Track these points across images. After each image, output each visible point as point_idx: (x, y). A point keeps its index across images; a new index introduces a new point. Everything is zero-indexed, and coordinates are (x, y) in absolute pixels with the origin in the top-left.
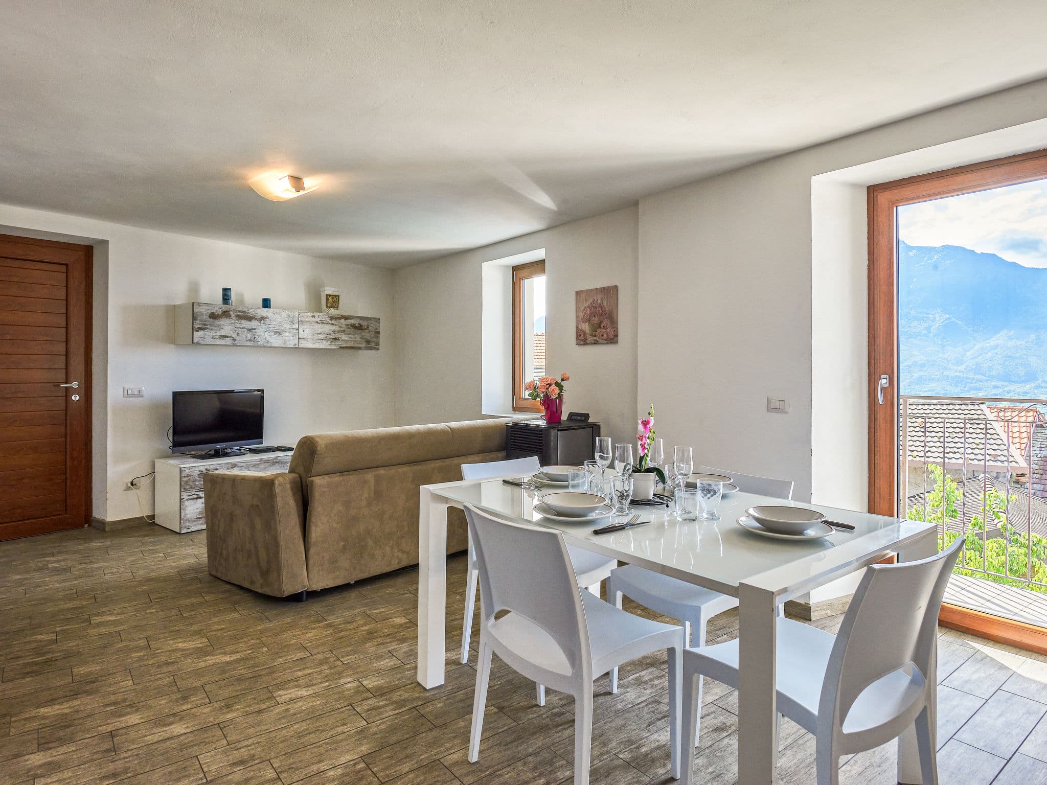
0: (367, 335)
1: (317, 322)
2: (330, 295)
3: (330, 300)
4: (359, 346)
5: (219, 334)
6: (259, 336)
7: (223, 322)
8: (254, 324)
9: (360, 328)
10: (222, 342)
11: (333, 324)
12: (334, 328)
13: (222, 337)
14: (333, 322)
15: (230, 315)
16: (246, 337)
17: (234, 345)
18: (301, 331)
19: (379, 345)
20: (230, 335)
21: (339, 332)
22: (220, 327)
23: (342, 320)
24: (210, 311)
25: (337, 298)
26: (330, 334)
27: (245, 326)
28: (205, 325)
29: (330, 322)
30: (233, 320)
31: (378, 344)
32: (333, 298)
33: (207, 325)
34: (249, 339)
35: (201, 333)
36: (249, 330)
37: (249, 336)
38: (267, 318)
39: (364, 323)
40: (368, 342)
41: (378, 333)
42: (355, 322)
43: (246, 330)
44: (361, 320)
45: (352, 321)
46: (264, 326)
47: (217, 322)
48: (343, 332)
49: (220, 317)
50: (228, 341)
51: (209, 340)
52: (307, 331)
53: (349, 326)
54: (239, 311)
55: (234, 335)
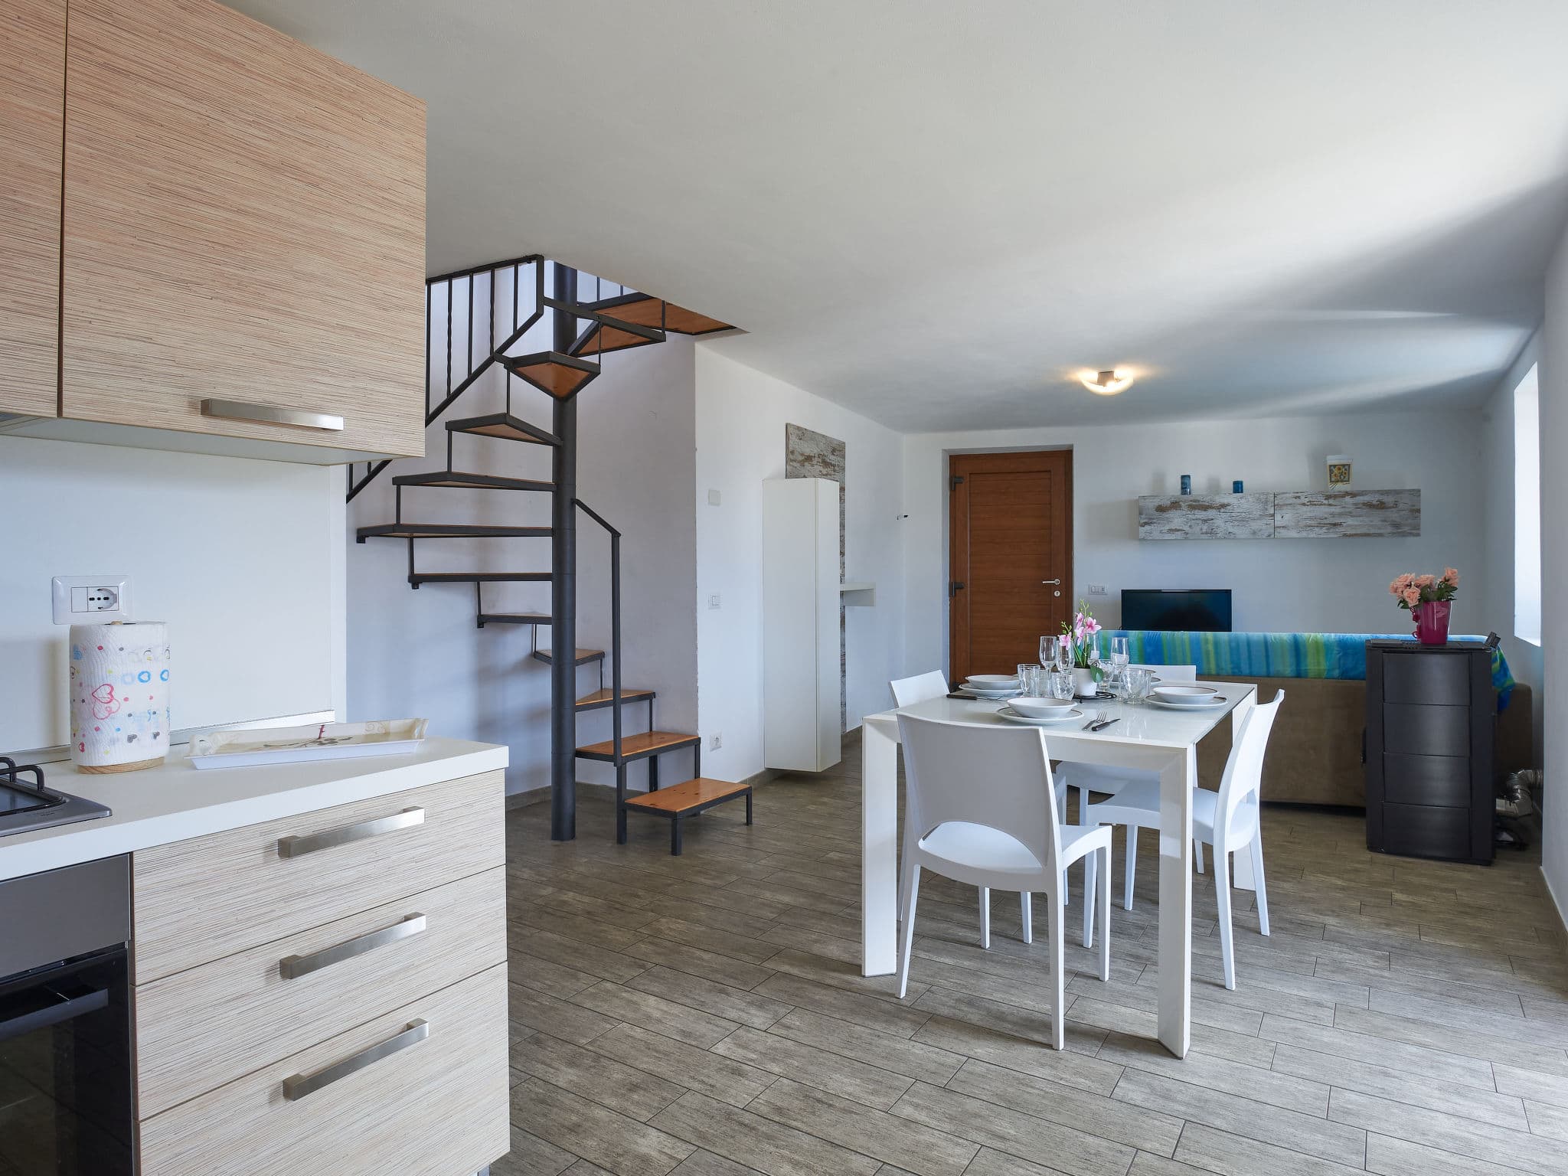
0: (1393, 515)
1: (1304, 504)
2: (1335, 466)
3: (1336, 471)
4: (1379, 531)
5: (1167, 527)
6: (1218, 527)
7: (1172, 514)
8: (1211, 513)
9: (1381, 506)
10: (1172, 536)
11: (1330, 505)
12: (1332, 509)
13: (1171, 531)
14: (1331, 501)
15: (1181, 506)
16: (1201, 529)
17: (1186, 539)
18: (1278, 517)
19: (1419, 529)
20: (1181, 528)
21: (1341, 514)
22: (1169, 520)
23: (1348, 499)
24: (1156, 504)
25: (1347, 467)
26: (1326, 518)
27: (1199, 517)
28: (1151, 519)
29: (1326, 502)
30: (1185, 511)
31: (1417, 527)
32: (1339, 469)
33: (1154, 519)
34: (1204, 531)
35: (1147, 527)
36: (1205, 521)
37: (1205, 528)
38: (1228, 505)
39: (1389, 500)
40: (1396, 525)
41: (1419, 511)
42: (1374, 499)
43: (1200, 522)
44: (1382, 494)
45: (1366, 498)
46: (1223, 515)
47: (1166, 515)
48: (1350, 514)
49: (1168, 510)
50: (1179, 535)
51: (1156, 535)
52: (1286, 517)
53: (1360, 506)
54: (1191, 501)
55: (1186, 528)
